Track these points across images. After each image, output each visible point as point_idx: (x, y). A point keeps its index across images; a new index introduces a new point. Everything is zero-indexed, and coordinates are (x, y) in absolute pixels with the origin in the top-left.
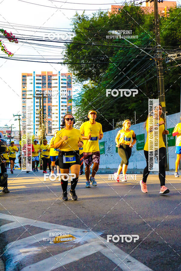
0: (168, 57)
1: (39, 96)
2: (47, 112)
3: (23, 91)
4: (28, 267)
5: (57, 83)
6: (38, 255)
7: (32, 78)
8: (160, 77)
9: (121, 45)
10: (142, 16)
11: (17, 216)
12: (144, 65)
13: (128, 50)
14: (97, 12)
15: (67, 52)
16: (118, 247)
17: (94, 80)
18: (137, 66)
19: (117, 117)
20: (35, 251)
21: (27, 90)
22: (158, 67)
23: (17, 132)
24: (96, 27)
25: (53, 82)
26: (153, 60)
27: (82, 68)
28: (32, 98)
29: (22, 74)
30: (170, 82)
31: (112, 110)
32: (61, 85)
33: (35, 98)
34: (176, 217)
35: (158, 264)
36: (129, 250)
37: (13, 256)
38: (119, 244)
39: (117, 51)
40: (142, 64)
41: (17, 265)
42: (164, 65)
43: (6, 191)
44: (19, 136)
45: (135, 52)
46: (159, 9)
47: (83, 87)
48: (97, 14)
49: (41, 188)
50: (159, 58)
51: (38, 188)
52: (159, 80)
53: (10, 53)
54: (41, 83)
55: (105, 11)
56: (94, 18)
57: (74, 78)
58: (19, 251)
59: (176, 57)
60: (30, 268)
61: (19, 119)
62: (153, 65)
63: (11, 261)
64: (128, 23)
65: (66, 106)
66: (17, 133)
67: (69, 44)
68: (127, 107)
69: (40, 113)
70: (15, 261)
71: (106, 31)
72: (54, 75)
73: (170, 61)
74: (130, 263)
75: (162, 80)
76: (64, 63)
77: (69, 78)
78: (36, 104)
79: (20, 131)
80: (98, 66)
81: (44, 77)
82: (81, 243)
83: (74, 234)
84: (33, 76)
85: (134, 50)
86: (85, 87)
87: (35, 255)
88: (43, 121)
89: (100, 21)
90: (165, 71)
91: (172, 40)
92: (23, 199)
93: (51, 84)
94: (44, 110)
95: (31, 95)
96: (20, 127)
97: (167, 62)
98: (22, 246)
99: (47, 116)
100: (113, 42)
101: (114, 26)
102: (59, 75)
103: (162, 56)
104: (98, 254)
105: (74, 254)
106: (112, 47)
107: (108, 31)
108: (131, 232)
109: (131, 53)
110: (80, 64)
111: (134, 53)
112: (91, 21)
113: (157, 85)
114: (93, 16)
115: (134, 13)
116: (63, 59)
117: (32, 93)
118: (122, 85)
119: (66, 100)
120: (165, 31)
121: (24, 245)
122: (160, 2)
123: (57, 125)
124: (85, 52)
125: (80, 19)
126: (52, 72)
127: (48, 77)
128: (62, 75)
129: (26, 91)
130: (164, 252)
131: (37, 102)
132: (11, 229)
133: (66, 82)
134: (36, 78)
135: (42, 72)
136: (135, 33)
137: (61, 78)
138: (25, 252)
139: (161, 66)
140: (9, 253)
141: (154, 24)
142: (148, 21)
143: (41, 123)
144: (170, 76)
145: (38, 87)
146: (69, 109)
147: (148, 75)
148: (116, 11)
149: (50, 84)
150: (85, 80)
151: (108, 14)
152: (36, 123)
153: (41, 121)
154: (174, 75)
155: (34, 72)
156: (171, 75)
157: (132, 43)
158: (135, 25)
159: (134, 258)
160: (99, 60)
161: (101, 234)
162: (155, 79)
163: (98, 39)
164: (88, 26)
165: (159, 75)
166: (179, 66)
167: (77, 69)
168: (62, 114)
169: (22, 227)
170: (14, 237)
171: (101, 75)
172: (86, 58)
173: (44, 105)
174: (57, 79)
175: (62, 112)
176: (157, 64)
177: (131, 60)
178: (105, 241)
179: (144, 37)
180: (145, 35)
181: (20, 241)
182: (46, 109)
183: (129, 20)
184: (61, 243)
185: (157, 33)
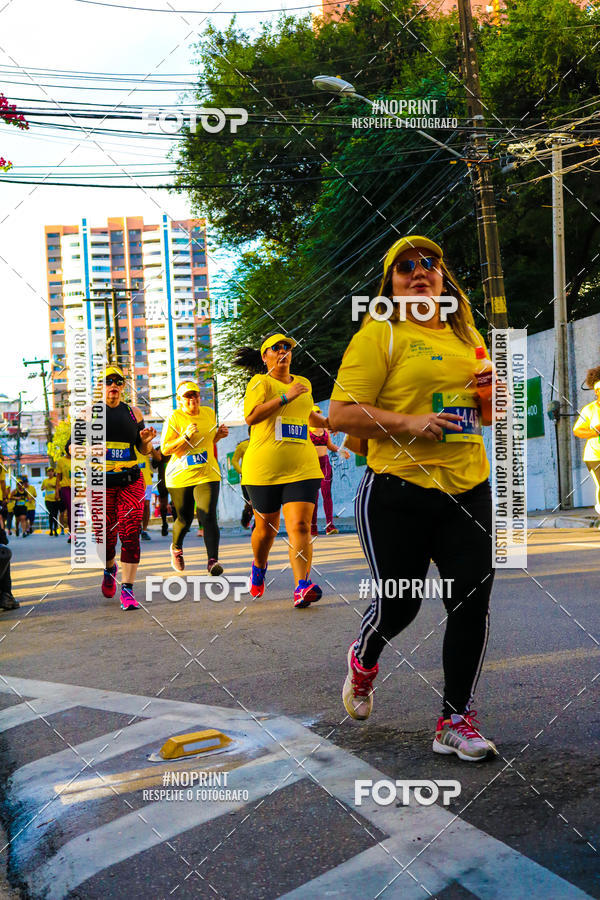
0: (509, 154)
1: (103, 296)
2: (131, 345)
3: (51, 284)
4: (80, 840)
5: (159, 253)
6: (112, 798)
7: (79, 239)
8: (487, 218)
10: (420, 25)
11: (43, 679)
12: (433, 183)
13: (380, 136)
14: (275, 19)
15: (185, 149)
16: (367, 762)
17: (275, 238)
18: (411, 186)
20: (103, 787)
21: (64, 279)
22: (478, 186)
23: (39, 416)
24: (275, 65)
25: (146, 249)
26: (462, 165)
27: (234, 201)
28: (80, 306)
29: (47, 228)
31: (339, 330)
32: (173, 259)
33: (92, 303)
34: (550, 658)
35: (494, 808)
37: (35, 806)
38: (371, 752)
39: (346, 139)
40: (425, 178)
41: (46, 834)
42: (498, 181)
43: (8, 603)
44: (45, 427)
45: (404, 140)
47: (244, 262)
48: (275, 24)
50: (481, 158)
52: (482, 227)
54: (106, 256)
55: (299, 16)
56: (265, 40)
57: (212, 233)
58: (52, 790)
59: (534, 153)
60: (88, 840)
61: (44, 375)
62: (461, 182)
63: (28, 823)
64: (377, 49)
65: (191, 325)
66: (39, 419)
69: (110, 352)
70: (41, 823)
71: (306, 78)
72: (147, 229)
73: (514, 165)
74: (405, 810)
75: (491, 226)
76: (178, 187)
77: (198, 235)
78: (94, 323)
79: (47, 413)
80: (286, 192)
81: (115, 237)
82: (250, 753)
83: (226, 726)
84: (81, 232)
85: (400, 134)
86: (249, 260)
87: (103, 798)
89: (286, 48)
90: (501, 197)
91: (521, 97)
92: (62, 627)
93: (140, 255)
94: (120, 341)
95: (77, 294)
96: (46, 398)
97: (504, 169)
98: (63, 774)
99: (132, 360)
100: (332, 113)
101: (331, 61)
102: (165, 226)
103: (489, 149)
104: (304, 785)
106: (330, 129)
107: (313, 78)
108: (407, 711)
109: (389, 145)
110: (229, 186)
111: (401, 144)
112: (257, 47)
113: (477, 247)
114: (262, 31)
116: (172, 173)
117: (82, 287)
118: (365, 250)
120: (497, 70)
121: (66, 770)
123: (164, 387)
124: (245, 147)
125: (220, 42)
126: (142, 217)
127: (131, 237)
128: (176, 226)
129: (61, 283)
131: (98, 318)
132: (24, 721)
133: (188, 247)
134: (91, 239)
135: (109, 219)
137: (172, 235)
138: (72, 793)
139: (488, 184)
140: (22, 796)
141: (459, 48)
142: (439, 41)
144: (516, 213)
145: (98, 269)
147: (446, 215)
148: (337, 12)
149: (136, 257)
150: (246, 239)
151: (311, 25)
154: (532, 211)
155: (84, 222)
156: (522, 210)
158: (400, 55)
160: (289, 172)
161: (313, 722)
162: (471, 226)
163: (281, 105)
164: (250, 64)
165: (483, 213)
166: (544, 179)
167: (219, 205)
168: (181, 350)
169: (61, 712)
170: (37, 745)
171: (296, 219)
172: (247, 166)
173: (121, 324)
174: (158, 241)
175: (177, 344)
176: (475, 175)
177: (391, 166)
178: (326, 746)
179: (428, 92)
180: (433, 85)
181: (54, 758)
182: (127, 339)
183: (379, 39)
184: (185, 756)
185: (470, 78)
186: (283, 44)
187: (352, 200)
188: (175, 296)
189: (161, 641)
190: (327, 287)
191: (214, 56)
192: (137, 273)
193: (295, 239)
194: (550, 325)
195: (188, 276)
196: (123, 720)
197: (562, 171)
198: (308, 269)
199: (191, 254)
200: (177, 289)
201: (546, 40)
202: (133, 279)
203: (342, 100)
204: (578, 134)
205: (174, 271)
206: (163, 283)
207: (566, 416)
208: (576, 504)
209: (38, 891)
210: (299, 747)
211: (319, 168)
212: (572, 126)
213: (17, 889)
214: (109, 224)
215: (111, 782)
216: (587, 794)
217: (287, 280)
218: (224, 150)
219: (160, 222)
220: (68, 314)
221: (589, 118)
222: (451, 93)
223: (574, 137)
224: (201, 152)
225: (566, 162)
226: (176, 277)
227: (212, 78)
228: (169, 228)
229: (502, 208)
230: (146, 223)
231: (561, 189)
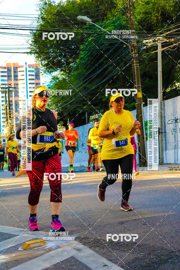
0: (143, 43)
1: (4, 90)
2: (13, 107)
5: (24, 75)
6: (6, 263)
8: (136, 66)
9: (92, 32)
12: (118, 53)
13: (100, 37)
15: (33, 40)
16: (94, 251)
17: (64, 71)
18: (110, 54)
19: (90, 110)
20: (3, 259)
22: (133, 54)
24: (64, 12)
25: (19, 74)
26: (127, 47)
27: (50, 58)
30: (146, 70)
31: (85, 103)
32: (29, 77)
33: (1, 92)
35: (137, 267)
36: (105, 253)
38: (95, 247)
39: (88, 38)
40: (115, 51)
42: (140, 52)
49: (9, 190)
50: (134, 45)
51: (6, 190)
52: (134, 68)
54: (6, 76)
56: (61, 3)
57: (42, 69)
59: (152, 43)
62: (127, 53)
64: (99, 7)
67: (34, 32)
68: (101, 99)
69: (7, 109)
71: (75, 17)
72: (20, 67)
73: (145, 47)
74: (106, 267)
75: (137, 68)
76: (30, 53)
77: (37, 69)
78: (1, 99)
80: (68, 55)
81: (9, 69)
82: (54, 247)
86: (54, 78)
87: (2, 263)
88: (10, 117)
89: (68, 6)
90: (140, 58)
91: (147, 24)
93: (17, 76)
94: (10, 105)
99: (14, 112)
100: (83, 29)
101: (83, 11)
102: (26, 66)
103: (137, 42)
104: (72, 259)
105: (45, 260)
106: (83, 35)
107: (77, 17)
109: (103, 40)
110: (48, 53)
112: (58, 6)
113: (132, 75)
116: (29, 48)
118: (94, 75)
120: (139, 15)
125: (46, 4)
126: (18, 63)
127: (14, 69)
128: (30, 66)
130: (143, 254)
131: (2, 97)
133: (34, 73)
134: (1, 70)
135: (7, 63)
137: (28, 69)
139: (136, 53)
141: (127, 8)
143: (7, 120)
145: (3, 80)
147: (122, 64)
149: (16, 76)
150: (54, 71)
152: (2, 120)
153: (7, 117)
154: (151, 63)
156: (147, 63)
157: (104, 28)
158: (107, 9)
159: (110, 262)
160: (69, 48)
161: (75, 237)
162: (130, 68)
164: (56, 12)
165: (135, 63)
166: (155, 52)
167: (45, 59)
171: (71, 65)
172: (54, 46)
173: (10, 99)
174: (24, 71)
176: (132, 51)
177: (103, 47)
178: (79, 245)
179: (116, 22)
180: (118, 20)
182: (12, 105)
183: (100, 4)
184: (31, 249)
185: (130, 18)
186: (67, 5)
187: (90, 59)
188: (29, 90)
189: (23, 209)
190: (81, 88)
191: (44, 8)
192: (16, 82)
193: (70, 71)
195: (34, 83)
196: (10, 236)
197: (161, 50)
198: (75, 82)
199: (35, 76)
200: (30, 88)
201: (156, 5)
202: (15, 84)
203: (87, 24)
204: (167, 37)
205: (29, 82)
206: (25, 86)
207: (162, 133)
208: (165, 163)
210: (70, 245)
211: (79, 47)
212: (165, 35)
214: (7, 65)
215: (5, 257)
216: (168, 262)
217: (68, 85)
218: (46, 40)
219: (25, 65)
221: (170, 32)
222: (124, 23)
223: (165, 38)
224: (39, 41)
225: (163, 46)
226: (30, 83)
227: (43, 16)
228: (27, 67)
229: (141, 62)
230: (20, 65)
231: (161, 56)
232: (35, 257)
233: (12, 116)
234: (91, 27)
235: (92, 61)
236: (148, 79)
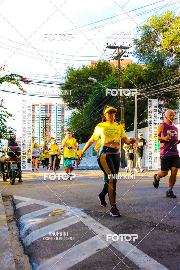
1: (43, 119)
2: (48, 129)
3: (33, 115)
4: (34, 231)
5: (55, 110)
6: (41, 223)
7: (39, 107)
9: (96, 87)
10: (110, 69)
11: (28, 197)
16: (93, 218)
17: (79, 109)
18: (107, 100)
22: (120, 101)
24: (81, 75)
25: (52, 109)
26: (117, 97)
27: (71, 101)
28: (38, 120)
29: (32, 104)
30: (128, 111)
31: (90, 128)
32: (58, 112)
33: (41, 120)
34: (131, 199)
36: (100, 220)
37: (25, 224)
38: (94, 216)
39: (94, 90)
41: (27, 230)
42: (124, 100)
43: (20, 181)
46: (121, 64)
48: (81, 66)
52: (121, 109)
53: (25, 91)
54: (44, 110)
55: (86, 65)
57: (66, 107)
58: (29, 221)
60: (36, 232)
63: (23, 228)
65: (60, 125)
67: (63, 86)
69: (44, 130)
70: (26, 228)
72: (53, 105)
73: (128, 97)
74: (101, 229)
75: (122, 109)
76: (60, 98)
77: (63, 107)
78: (41, 124)
80: (82, 100)
81: (46, 106)
82: (70, 215)
83: (65, 209)
84: (39, 105)
86: (73, 113)
87: (39, 223)
88: (46, 135)
90: (125, 104)
92: (31, 187)
93: (51, 111)
94: (46, 128)
95: (38, 118)
97: (126, 98)
98: (31, 218)
99: (48, 132)
100: (92, 85)
101: (92, 75)
104: (80, 223)
105: (64, 223)
106: (91, 88)
107: (88, 78)
110: (70, 98)
112: (77, 71)
114: (79, 68)
115: (105, 66)
117: (39, 116)
119: (60, 122)
120: (125, 78)
122: (121, 60)
125: (70, 69)
127: (49, 107)
128: (58, 105)
129: (35, 115)
131: (42, 123)
132: (23, 206)
133: (61, 110)
134: (41, 107)
136: (105, 79)
137: (58, 107)
138: (33, 222)
139: (122, 101)
140: (22, 222)
141: (118, 74)
142: (114, 72)
143: (44, 137)
144: (127, 107)
145: (43, 113)
146: (63, 127)
148: (94, 65)
149: (50, 111)
150: (73, 109)
151: (88, 67)
152: (41, 136)
153: (44, 135)
154: (131, 107)
155: (40, 103)
156: (129, 106)
158: (106, 74)
159: (103, 226)
161: (83, 210)
163: (82, 83)
164: (76, 74)
165: (121, 107)
166: (133, 100)
167: (68, 102)
168: (58, 130)
169: (31, 205)
170: (26, 211)
171: (83, 105)
173: (46, 124)
174: (55, 108)
175: (57, 129)
176: (120, 99)
178: (85, 214)
181: (29, 214)
183: (102, 71)
184: (56, 215)
185: (120, 80)
186: (83, 70)
190: (89, 119)
191: (69, 72)
194: (133, 130)
195: (61, 115)
196: (44, 207)
197: (137, 99)
198: (85, 116)
200: (58, 118)
201: (135, 73)
202: (49, 115)
203: (94, 82)
204: (141, 92)
206: (55, 117)
209: (25, 242)
210: (80, 214)
212: (139, 91)
213: (20, 241)
214: (45, 104)
215: (41, 220)
216: (138, 228)
217: (81, 118)
219: (56, 104)
220: (36, 121)
221: (143, 89)
225: (138, 98)
226: (58, 115)
227: (68, 76)
228: (57, 105)
229: (125, 106)
230: (53, 104)
231: (137, 103)
232: (58, 221)
233: (47, 134)
234: (96, 84)
235: (96, 104)
236: (128, 116)
